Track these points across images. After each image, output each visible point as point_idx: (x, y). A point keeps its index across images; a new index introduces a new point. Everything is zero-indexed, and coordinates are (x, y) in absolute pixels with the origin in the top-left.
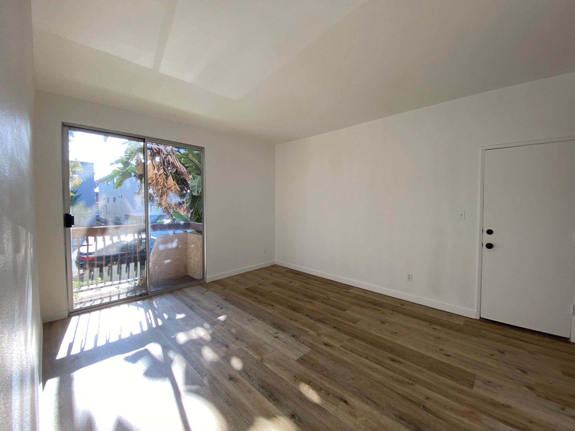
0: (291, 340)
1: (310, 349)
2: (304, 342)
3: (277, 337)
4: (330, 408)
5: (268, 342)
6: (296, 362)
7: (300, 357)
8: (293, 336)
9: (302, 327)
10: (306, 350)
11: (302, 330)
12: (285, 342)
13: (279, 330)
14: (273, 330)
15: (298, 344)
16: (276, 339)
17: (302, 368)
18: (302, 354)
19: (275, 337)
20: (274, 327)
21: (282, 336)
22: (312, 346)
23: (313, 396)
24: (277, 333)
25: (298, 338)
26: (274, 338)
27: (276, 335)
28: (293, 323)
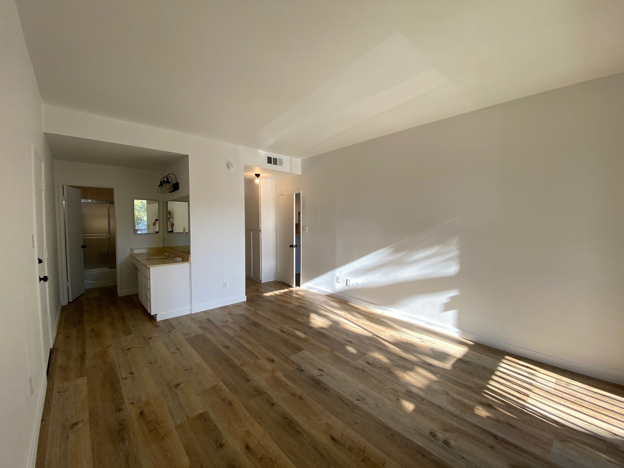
0: (305, 366)
1: (290, 357)
2: (293, 364)
3: (320, 370)
4: (292, 329)
5: (329, 365)
6: (304, 348)
7: (300, 352)
8: (302, 371)
9: (289, 383)
10: (293, 357)
11: (290, 379)
12: (311, 365)
13: (319, 379)
14: (325, 379)
15: (298, 362)
16: (321, 368)
17: (301, 345)
18: (298, 353)
19: (322, 370)
20: (325, 384)
21: (315, 371)
22: (286, 359)
23: (299, 333)
24: (321, 375)
25: (298, 369)
26: (324, 369)
27: (322, 373)
28: (299, 391)
